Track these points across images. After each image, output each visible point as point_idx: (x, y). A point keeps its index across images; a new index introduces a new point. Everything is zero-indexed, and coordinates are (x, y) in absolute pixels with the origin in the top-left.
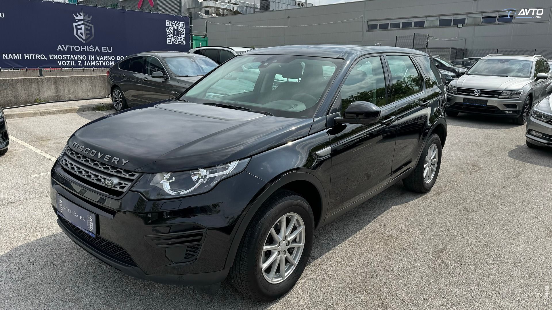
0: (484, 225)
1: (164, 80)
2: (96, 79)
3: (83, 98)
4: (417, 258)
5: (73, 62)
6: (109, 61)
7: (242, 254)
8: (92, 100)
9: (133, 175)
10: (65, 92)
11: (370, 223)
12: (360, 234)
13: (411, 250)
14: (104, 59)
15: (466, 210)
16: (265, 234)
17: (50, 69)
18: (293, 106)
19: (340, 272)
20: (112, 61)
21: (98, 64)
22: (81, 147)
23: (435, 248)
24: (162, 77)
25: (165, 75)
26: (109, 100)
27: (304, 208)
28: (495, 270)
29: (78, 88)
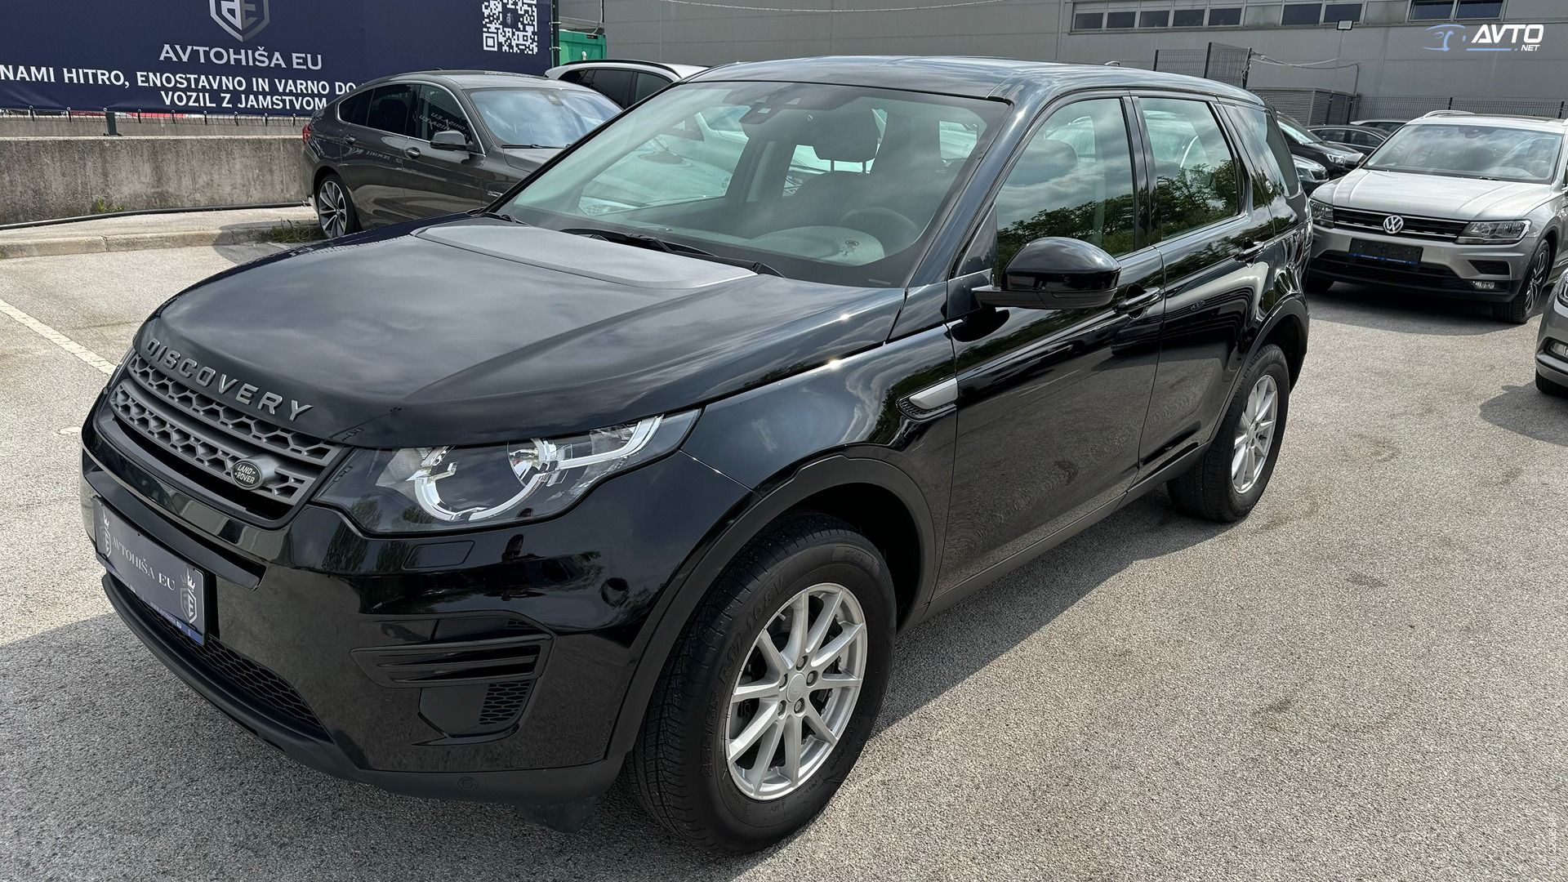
0: (1410, 630)
1: (468, 158)
2: (273, 148)
3: (236, 203)
4: (1208, 726)
5: (207, 95)
6: (313, 95)
7: (667, 711)
8: (260, 210)
9: (322, 453)
10: (181, 186)
11: (1066, 612)
12: (1032, 646)
13: (1187, 699)
14: (299, 91)
15: (1357, 579)
16: (739, 651)
17: (139, 116)
18: (843, 245)
19: (969, 764)
20: (320, 96)
21: (278, 105)
22: (172, 356)
23: (1262, 696)
24: (462, 148)
25: (470, 142)
26: (308, 213)
27: (866, 570)
28: (1446, 774)
29: (219, 175)
